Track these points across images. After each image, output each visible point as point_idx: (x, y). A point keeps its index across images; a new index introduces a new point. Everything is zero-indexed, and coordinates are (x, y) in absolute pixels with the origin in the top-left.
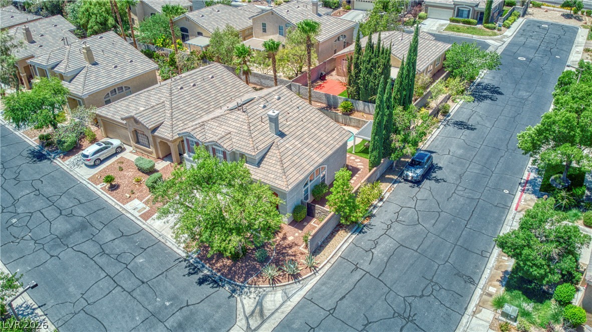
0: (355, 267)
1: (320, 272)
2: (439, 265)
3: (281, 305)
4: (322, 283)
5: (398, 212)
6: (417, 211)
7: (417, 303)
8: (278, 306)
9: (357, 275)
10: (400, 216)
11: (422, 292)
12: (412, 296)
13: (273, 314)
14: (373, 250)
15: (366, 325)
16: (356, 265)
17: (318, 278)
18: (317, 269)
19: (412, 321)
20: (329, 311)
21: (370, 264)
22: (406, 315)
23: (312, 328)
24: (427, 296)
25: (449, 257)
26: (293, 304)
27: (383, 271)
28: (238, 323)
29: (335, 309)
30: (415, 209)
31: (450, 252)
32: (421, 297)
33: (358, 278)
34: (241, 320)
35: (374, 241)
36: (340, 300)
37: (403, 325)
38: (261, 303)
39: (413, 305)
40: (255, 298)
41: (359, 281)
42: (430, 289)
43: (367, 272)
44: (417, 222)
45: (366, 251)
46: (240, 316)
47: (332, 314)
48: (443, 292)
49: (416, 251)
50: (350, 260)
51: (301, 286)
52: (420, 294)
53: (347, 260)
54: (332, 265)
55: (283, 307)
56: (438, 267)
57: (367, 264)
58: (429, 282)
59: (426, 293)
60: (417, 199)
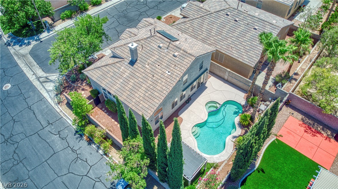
0: (50, 123)
1: (56, 106)
2: (29, 171)
3: (45, 89)
4: (48, 106)
5: (86, 161)
6: (83, 176)
7: (12, 148)
8: (46, 88)
9: (44, 123)
10: (81, 162)
11: (17, 153)
12: (17, 147)
13: (43, 86)
14: (58, 135)
15: (14, 120)
16: (51, 124)
17: (53, 105)
18: (58, 105)
19: (4, 142)
20: (30, 106)
21: (49, 131)
22: (9, 140)
23: (26, 99)
24: (13, 155)
25: (32, 181)
26: (43, 94)
27: (40, 137)
28: (45, 74)
29: (30, 109)
30: (86, 175)
31: (36, 183)
32: (15, 152)
33: (42, 123)
34: (46, 75)
35: (66, 138)
36: (34, 112)
37: (5, 137)
38: (51, 82)
39: (12, 145)
40: (54, 79)
41: (40, 123)
42: (17, 158)
43: (44, 128)
44: (71, 172)
45: (59, 132)
46: (48, 75)
47: (28, 107)
48: (11, 165)
49: (46, 161)
50: (57, 121)
51: (52, 97)
52: (16, 152)
53: (58, 120)
54: (58, 112)
55: (44, 89)
56: (28, 170)
57: (50, 130)
58: (21, 160)
59: (15, 155)
60: (96, 182)
